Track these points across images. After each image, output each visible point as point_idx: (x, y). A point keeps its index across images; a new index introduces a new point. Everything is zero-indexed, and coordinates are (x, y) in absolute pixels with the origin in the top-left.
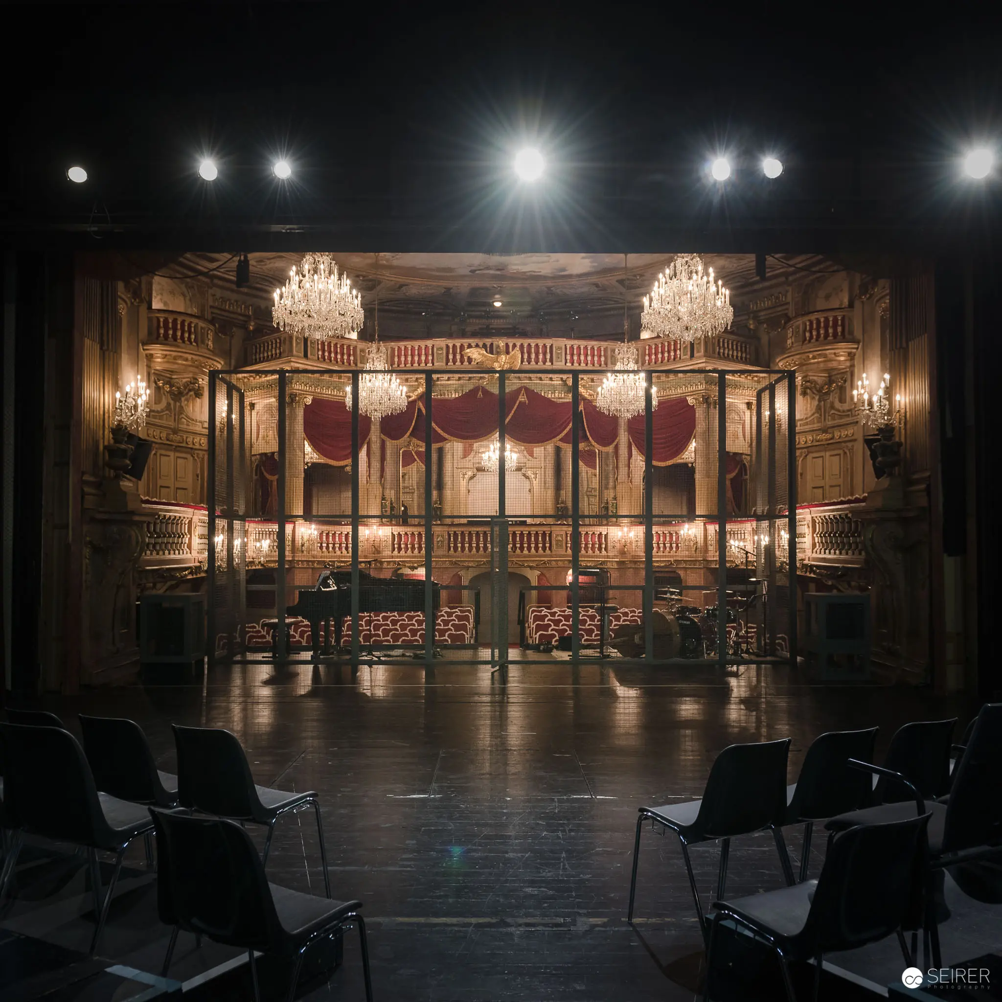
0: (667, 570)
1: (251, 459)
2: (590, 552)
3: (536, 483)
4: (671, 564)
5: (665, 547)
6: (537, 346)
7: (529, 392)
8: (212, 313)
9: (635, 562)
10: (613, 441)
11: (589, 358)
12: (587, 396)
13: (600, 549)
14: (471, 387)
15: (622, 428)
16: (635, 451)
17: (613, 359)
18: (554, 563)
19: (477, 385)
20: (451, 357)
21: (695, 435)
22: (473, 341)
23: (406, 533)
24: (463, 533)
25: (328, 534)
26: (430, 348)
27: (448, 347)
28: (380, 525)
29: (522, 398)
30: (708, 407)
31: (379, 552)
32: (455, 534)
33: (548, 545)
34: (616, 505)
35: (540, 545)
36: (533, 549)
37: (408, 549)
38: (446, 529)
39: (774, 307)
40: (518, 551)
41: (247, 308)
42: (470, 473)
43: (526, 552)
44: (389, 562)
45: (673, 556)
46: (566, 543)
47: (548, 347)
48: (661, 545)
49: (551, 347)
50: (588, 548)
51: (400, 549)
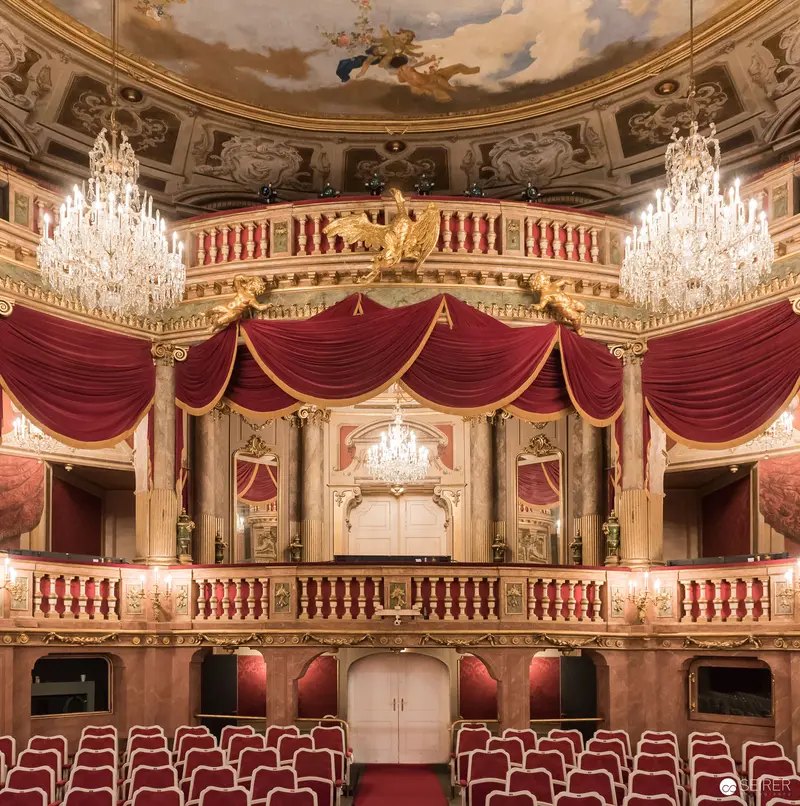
0: (734, 655)
2: (573, 619)
3: (457, 511)
4: (748, 642)
5: (727, 610)
6: (470, 217)
7: (455, 306)
9: (660, 640)
10: (614, 410)
11: (570, 247)
12: (569, 310)
13: (591, 613)
14: (341, 296)
15: (632, 387)
16: (655, 424)
17: (615, 252)
18: (504, 640)
19: (352, 292)
20: (301, 240)
22: (343, 205)
23: (218, 581)
24: (325, 582)
25: (60, 580)
26: (263, 226)
27: (296, 223)
28: (171, 567)
29: (442, 317)
31: (168, 617)
32: (311, 583)
33: (491, 605)
34: (619, 532)
35: (477, 605)
36: (463, 612)
37: (222, 611)
38: (293, 572)
40: (434, 616)
42: (350, 495)
43: (449, 617)
44: (186, 636)
45: (749, 628)
46: (528, 602)
47: (492, 221)
48: (718, 607)
49: (498, 221)
50: (568, 610)
51: (208, 611)
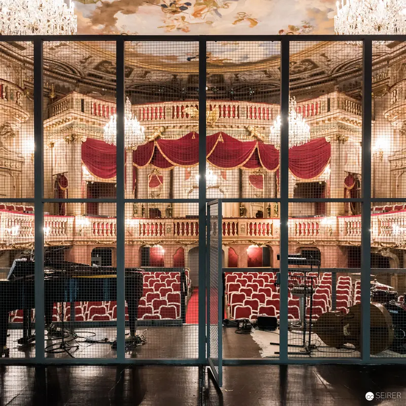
0: (311, 246)
1: (52, 178)
2: (262, 235)
4: (314, 242)
5: (309, 232)
6: (229, 107)
7: (225, 136)
8: (25, 85)
10: (276, 167)
11: (262, 115)
13: (268, 233)
18: (240, 242)
19: (192, 131)
20: (175, 114)
21: (330, 161)
22: (189, 103)
23: (148, 223)
24: (183, 224)
25: (98, 224)
26: (163, 108)
27: (173, 107)
28: (133, 219)
29: (220, 139)
30: (339, 143)
31: (132, 235)
32: (178, 223)
33: (236, 231)
35: (231, 231)
37: (149, 233)
38: (173, 221)
39: (379, 82)
41: (50, 84)
42: (189, 189)
44: (137, 241)
45: (315, 238)
46: (247, 230)
47: (236, 107)
48: (306, 231)
49: (238, 107)
50: (260, 232)
51: (144, 233)
